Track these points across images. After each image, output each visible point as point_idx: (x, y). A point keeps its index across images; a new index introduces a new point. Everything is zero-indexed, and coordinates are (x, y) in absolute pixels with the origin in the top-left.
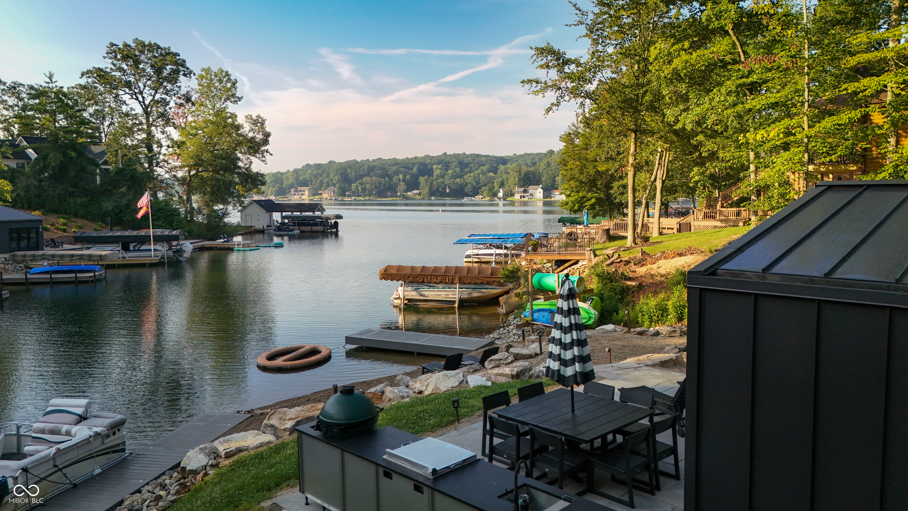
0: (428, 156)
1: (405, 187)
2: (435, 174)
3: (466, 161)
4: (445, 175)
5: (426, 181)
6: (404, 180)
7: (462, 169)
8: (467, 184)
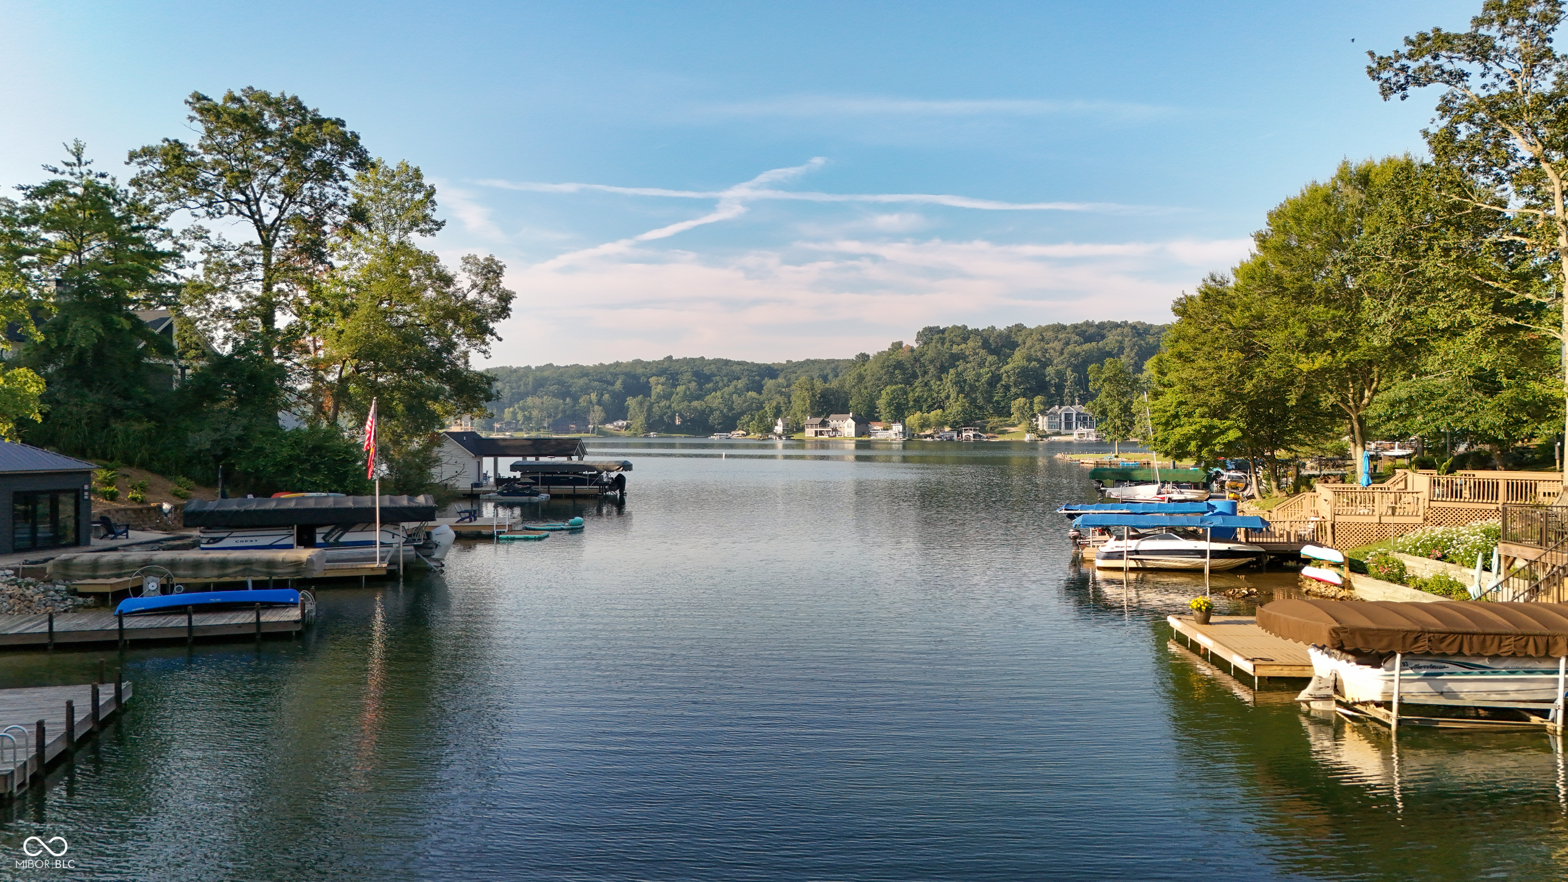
0: (638, 362)
1: (603, 415)
2: (653, 393)
3: (707, 371)
4: (671, 394)
5: (641, 404)
6: (599, 403)
7: (700, 385)
8: (712, 411)
